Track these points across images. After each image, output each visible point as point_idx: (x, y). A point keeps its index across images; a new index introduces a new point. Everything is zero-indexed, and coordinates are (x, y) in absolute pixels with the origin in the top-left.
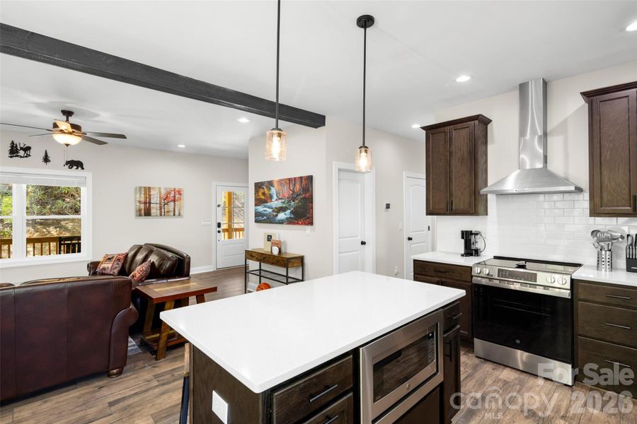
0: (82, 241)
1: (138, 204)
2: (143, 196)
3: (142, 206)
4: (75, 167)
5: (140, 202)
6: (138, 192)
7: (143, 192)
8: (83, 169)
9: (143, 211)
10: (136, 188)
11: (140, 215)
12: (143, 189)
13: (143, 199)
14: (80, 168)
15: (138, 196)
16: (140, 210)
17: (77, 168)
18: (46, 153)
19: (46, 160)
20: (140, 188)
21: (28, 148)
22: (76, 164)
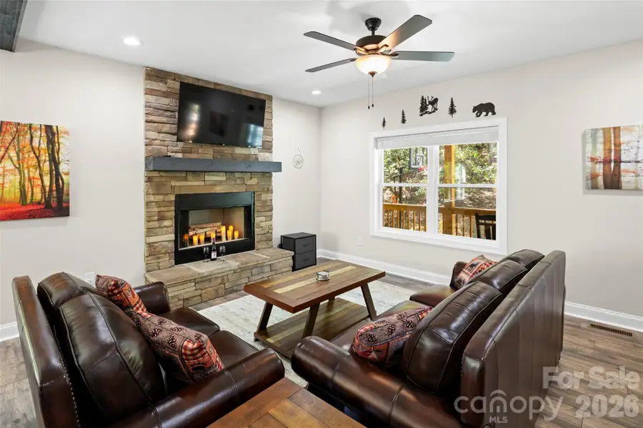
0: (497, 222)
1: (589, 164)
2: (600, 147)
3: (599, 169)
4: (484, 113)
5: (593, 160)
6: (589, 140)
7: (601, 140)
8: (494, 113)
9: (600, 180)
10: (584, 135)
11: (595, 187)
12: (600, 134)
13: (600, 154)
14: (490, 113)
15: (589, 147)
16: (594, 177)
17: (487, 115)
18: (452, 102)
19: (452, 111)
20: (595, 131)
21: (436, 100)
22: (485, 109)
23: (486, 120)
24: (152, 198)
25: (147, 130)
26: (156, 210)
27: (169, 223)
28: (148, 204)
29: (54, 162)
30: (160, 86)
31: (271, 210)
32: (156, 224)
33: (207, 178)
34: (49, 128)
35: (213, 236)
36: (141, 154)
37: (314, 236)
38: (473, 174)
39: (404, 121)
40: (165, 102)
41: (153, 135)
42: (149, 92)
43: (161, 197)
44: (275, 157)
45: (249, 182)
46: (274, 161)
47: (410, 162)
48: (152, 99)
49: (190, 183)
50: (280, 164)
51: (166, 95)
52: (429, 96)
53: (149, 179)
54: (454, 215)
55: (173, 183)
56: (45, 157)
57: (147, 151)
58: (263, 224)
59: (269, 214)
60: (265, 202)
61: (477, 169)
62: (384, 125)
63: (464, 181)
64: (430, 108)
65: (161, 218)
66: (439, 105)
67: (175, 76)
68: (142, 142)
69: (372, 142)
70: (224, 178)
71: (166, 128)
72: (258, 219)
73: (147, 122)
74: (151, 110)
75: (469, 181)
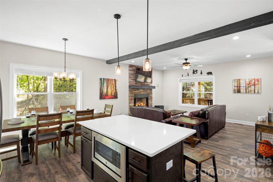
1: (234, 87)
2: (236, 83)
3: (236, 88)
5: (234, 86)
7: (236, 82)
8: (212, 75)
9: (236, 91)
10: (233, 80)
11: (235, 92)
12: (236, 80)
13: (236, 85)
15: (234, 83)
16: (235, 90)
18: (201, 71)
19: (201, 73)
20: (235, 80)
21: (197, 71)
22: (210, 73)
23: (210, 76)
24: (130, 95)
25: (129, 79)
26: (131, 98)
27: (133, 101)
28: (129, 96)
29: (116, 87)
30: (131, 69)
31: (152, 99)
32: (131, 101)
33: (140, 90)
34: (115, 79)
35: (140, 105)
36: (128, 85)
37: (163, 106)
38: (207, 89)
39: (188, 75)
40: (132, 72)
41: (130, 80)
42: (130, 70)
43: (131, 95)
44: (153, 85)
45: (147, 91)
46: (153, 86)
47: (186, 85)
48: (130, 72)
49: (136, 92)
50: (155, 87)
51: (132, 70)
52: (195, 69)
53: (130, 91)
54: (201, 101)
55: (134, 92)
56: (114, 86)
57: (129, 84)
58: (150, 102)
59: (151, 100)
60: (151, 97)
61: (208, 87)
62: (182, 76)
63: (204, 91)
64: (195, 72)
65: (132, 100)
66: (198, 72)
67: (134, 66)
68: (128, 82)
69: (179, 81)
70: (143, 90)
71: (133, 78)
72: (149, 101)
73: (129, 77)
74: (130, 74)
75: (205, 91)
